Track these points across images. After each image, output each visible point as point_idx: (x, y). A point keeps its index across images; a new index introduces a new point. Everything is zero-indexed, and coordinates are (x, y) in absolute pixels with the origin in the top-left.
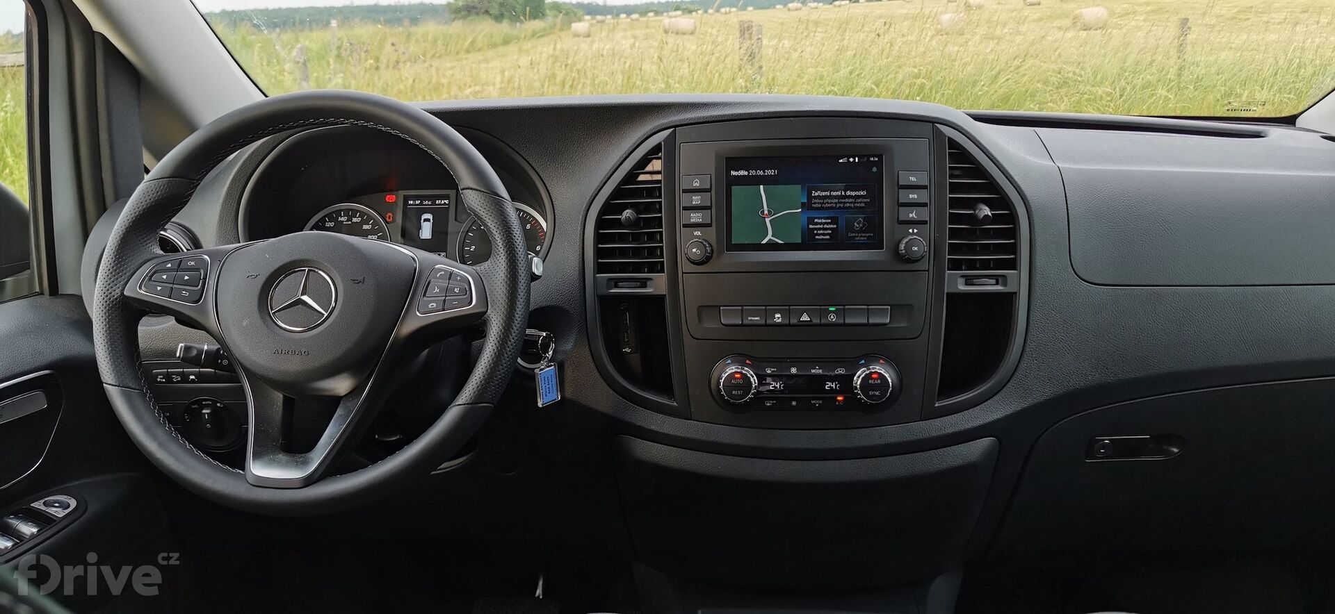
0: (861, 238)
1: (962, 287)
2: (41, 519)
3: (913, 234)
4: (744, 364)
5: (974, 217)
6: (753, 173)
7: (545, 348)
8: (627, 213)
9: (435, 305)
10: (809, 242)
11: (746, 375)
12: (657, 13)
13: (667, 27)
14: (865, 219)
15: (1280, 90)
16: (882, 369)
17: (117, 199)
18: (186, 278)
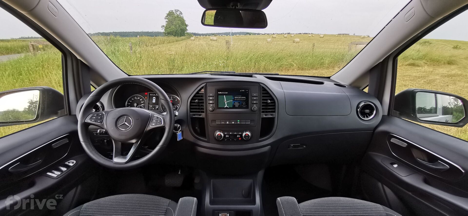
0: (244, 106)
1: (264, 116)
2: (67, 166)
3: (255, 106)
4: (221, 132)
5: (267, 102)
6: (223, 93)
7: (179, 129)
8: (197, 101)
9: (154, 124)
10: (234, 107)
11: (221, 134)
12: (209, 36)
13: (211, 39)
14: (245, 103)
15: (331, 58)
16: (248, 133)
17: (85, 94)
18: (99, 118)
